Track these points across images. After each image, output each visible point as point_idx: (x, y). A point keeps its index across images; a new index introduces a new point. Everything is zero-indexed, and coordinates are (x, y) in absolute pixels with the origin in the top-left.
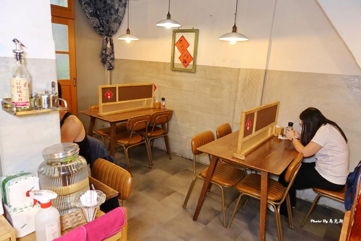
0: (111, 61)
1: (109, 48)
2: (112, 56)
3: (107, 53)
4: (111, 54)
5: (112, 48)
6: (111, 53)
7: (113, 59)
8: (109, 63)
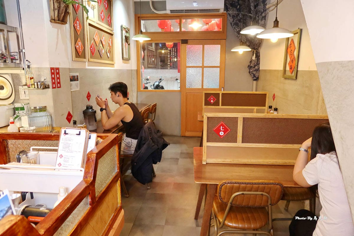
0: (255, 72)
1: (253, 60)
2: (256, 67)
3: (252, 65)
4: (255, 66)
5: (257, 60)
6: (256, 64)
7: (258, 70)
8: (253, 74)
